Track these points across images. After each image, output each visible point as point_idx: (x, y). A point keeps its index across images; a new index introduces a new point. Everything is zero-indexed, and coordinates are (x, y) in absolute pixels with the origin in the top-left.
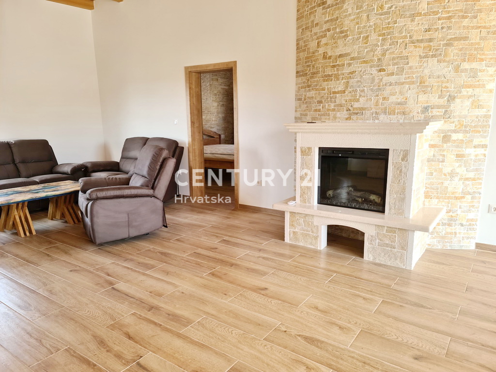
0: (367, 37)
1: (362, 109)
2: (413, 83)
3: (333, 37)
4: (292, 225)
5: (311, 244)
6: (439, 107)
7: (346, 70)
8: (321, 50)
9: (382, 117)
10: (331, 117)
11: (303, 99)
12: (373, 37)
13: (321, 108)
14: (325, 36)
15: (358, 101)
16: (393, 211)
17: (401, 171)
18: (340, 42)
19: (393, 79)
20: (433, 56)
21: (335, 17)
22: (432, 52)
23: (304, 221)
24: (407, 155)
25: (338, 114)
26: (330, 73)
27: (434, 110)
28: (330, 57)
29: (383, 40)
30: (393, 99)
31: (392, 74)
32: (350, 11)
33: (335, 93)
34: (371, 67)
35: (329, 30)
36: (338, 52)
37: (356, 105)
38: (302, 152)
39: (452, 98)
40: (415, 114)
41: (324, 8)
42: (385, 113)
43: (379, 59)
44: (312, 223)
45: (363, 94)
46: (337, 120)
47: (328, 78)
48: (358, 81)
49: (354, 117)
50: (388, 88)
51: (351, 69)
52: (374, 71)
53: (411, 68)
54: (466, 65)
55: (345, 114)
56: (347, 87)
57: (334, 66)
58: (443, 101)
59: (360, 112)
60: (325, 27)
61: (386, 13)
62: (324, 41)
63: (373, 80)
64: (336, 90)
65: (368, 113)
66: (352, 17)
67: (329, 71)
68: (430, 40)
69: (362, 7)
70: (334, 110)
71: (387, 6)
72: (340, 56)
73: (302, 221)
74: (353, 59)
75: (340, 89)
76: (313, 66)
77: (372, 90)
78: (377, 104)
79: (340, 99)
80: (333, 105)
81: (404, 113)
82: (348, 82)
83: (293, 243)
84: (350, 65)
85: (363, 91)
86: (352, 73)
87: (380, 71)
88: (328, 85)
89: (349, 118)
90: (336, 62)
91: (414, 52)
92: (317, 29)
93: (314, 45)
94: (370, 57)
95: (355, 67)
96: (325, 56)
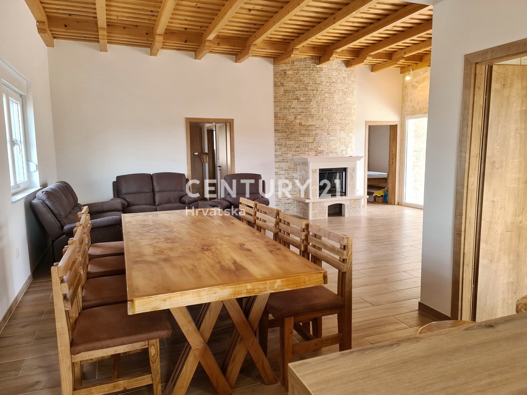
0: (322, 119)
1: (322, 151)
2: (338, 140)
3: (305, 116)
4: (313, 210)
5: (323, 217)
7: (314, 133)
8: (298, 121)
9: (330, 154)
11: (284, 145)
12: (325, 119)
13: (299, 150)
14: (300, 115)
15: (320, 147)
16: (350, 193)
18: (310, 119)
19: (332, 138)
21: (306, 107)
26: (305, 133)
27: (344, 152)
28: (304, 125)
29: (328, 121)
30: (333, 147)
31: (332, 136)
32: (314, 106)
33: (307, 143)
34: (324, 132)
35: (302, 112)
36: (309, 123)
37: (319, 149)
39: (347, 147)
41: (298, 101)
43: (327, 129)
45: (322, 144)
46: (310, 156)
47: (303, 135)
48: (319, 138)
49: (319, 154)
50: (331, 142)
51: (316, 132)
52: (326, 134)
53: (337, 134)
54: (350, 134)
55: (314, 153)
56: (314, 140)
57: (307, 130)
60: (300, 111)
61: (329, 110)
62: (299, 117)
63: (326, 138)
64: (309, 141)
65: (325, 153)
66: (315, 109)
67: (303, 132)
68: (342, 124)
69: (319, 106)
70: (308, 151)
71: (329, 107)
72: (310, 125)
74: (316, 128)
75: (311, 141)
76: (292, 129)
77: (325, 142)
78: (328, 149)
79: (310, 146)
80: (307, 148)
81: (336, 153)
82: (315, 138)
83: (313, 219)
84: (315, 130)
86: (317, 134)
87: (328, 134)
88: (303, 139)
89: (316, 155)
90: (308, 128)
91: (338, 127)
92: (293, 110)
93: (291, 118)
94: (324, 128)
95: (318, 131)
96: (300, 124)
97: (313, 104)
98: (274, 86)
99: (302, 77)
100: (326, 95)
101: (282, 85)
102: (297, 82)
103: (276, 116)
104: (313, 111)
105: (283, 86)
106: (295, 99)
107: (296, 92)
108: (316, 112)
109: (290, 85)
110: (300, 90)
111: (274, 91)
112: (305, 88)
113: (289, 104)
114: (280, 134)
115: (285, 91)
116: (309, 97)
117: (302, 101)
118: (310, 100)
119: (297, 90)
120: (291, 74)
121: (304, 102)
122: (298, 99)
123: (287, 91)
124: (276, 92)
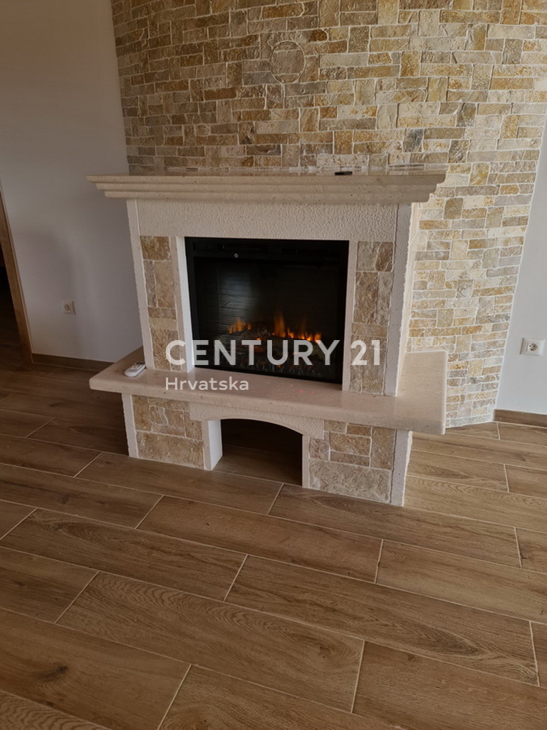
1: (278, 138)
4: (141, 422)
5: (188, 459)
6: (441, 133)
7: (233, 34)
10: (208, 157)
11: (139, 112)
13: (183, 135)
15: (266, 116)
16: (359, 382)
17: (375, 294)
19: (343, 59)
20: (431, 4)
23: (167, 412)
24: (388, 256)
25: (224, 152)
26: (195, 42)
27: (432, 142)
30: (345, 113)
31: (341, 47)
33: (210, 95)
34: (292, 25)
37: (263, 128)
38: (145, 248)
40: (392, 150)
42: (329, 148)
43: (310, 6)
44: (187, 416)
45: (276, 99)
46: (223, 166)
47: (190, 54)
48: (264, 65)
49: (260, 159)
50: (334, 84)
51: (246, 29)
52: (299, 37)
55: (239, 150)
56: (237, 81)
58: (449, 120)
59: (272, 144)
63: (298, 60)
64: (214, 89)
65: (291, 148)
67: (192, 37)
70: (212, 140)
73: (162, 411)
75: (221, 85)
76: (153, 24)
77: (296, 88)
78: (309, 126)
79: (224, 112)
80: (208, 127)
82: (239, 66)
83: (149, 459)
84: (240, 18)
85: (276, 91)
86: (247, 41)
87: (313, 37)
89: (248, 162)
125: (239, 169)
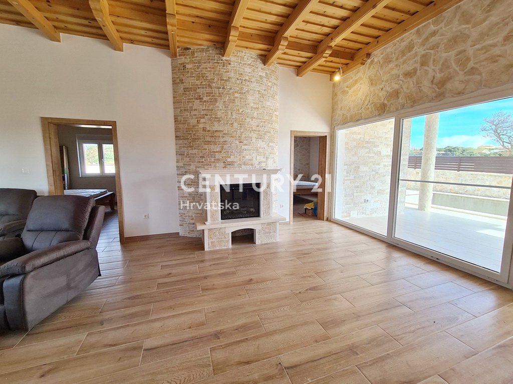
0: (232, 124)
1: (232, 162)
2: (254, 150)
3: (210, 120)
4: (210, 238)
5: (225, 246)
6: (264, 162)
7: (221, 140)
8: (201, 126)
9: (243, 166)
10: (212, 166)
11: (186, 154)
12: (236, 125)
13: (204, 160)
14: (204, 118)
15: (230, 157)
16: (265, 214)
17: (267, 194)
18: (216, 123)
19: (246, 147)
20: (260, 138)
21: (211, 108)
22: (260, 137)
23: (219, 233)
25: (218, 165)
26: (210, 140)
27: (263, 164)
28: (209, 131)
29: (240, 127)
30: (247, 157)
31: (246, 145)
32: (221, 108)
33: (213, 152)
34: (235, 140)
35: (206, 115)
36: (215, 129)
37: (229, 160)
38: (210, 188)
39: (267, 158)
41: (200, 102)
42: (244, 165)
43: (239, 136)
44: (224, 232)
45: (232, 154)
46: (217, 168)
47: (208, 143)
48: (229, 147)
49: (228, 166)
50: (245, 152)
51: (224, 139)
52: (237, 142)
53: (253, 143)
54: (271, 144)
55: (222, 165)
56: (222, 149)
57: (213, 136)
58: (265, 160)
59: (231, 164)
60: (203, 113)
61: (241, 114)
62: (202, 120)
63: (237, 146)
64: (215, 150)
65: (236, 165)
66: (223, 111)
67: (208, 139)
68: (259, 131)
69: (227, 107)
70: (214, 162)
71: (241, 110)
72: (216, 131)
73: (217, 233)
74: (225, 134)
75: (217, 150)
76: (194, 135)
77: (237, 152)
78: (240, 160)
79: (217, 156)
80: (213, 159)
81: (252, 165)
82: (223, 146)
83: (210, 250)
84: (223, 137)
85: (232, 152)
86: (225, 142)
87: (240, 142)
88: (208, 147)
89: (225, 167)
90: (214, 134)
91: (254, 135)
92: (196, 113)
93: (193, 121)
94: (234, 134)
95: (226, 138)
96: (204, 129)
97: (220, 104)
98: (173, 84)
99: (204, 71)
100: (236, 95)
101: (182, 81)
102: (198, 78)
103: (176, 120)
104: (219, 114)
105: (182, 83)
106: (197, 99)
107: (198, 90)
108: (223, 115)
109: (190, 81)
110: (203, 88)
111: (173, 89)
112: (209, 85)
113: (191, 105)
114: (182, 141)
115: (186, 89)
116: (213, 96)
117: (205, 101)
118: (216, 100)
119: (198, 88)
120: (191, 68)
121: (208, 102)
122: (200, 99)
123: (187, 88)
124: (175, 91)
125: (222, 169)
